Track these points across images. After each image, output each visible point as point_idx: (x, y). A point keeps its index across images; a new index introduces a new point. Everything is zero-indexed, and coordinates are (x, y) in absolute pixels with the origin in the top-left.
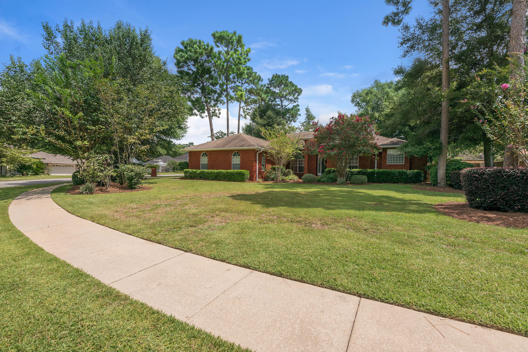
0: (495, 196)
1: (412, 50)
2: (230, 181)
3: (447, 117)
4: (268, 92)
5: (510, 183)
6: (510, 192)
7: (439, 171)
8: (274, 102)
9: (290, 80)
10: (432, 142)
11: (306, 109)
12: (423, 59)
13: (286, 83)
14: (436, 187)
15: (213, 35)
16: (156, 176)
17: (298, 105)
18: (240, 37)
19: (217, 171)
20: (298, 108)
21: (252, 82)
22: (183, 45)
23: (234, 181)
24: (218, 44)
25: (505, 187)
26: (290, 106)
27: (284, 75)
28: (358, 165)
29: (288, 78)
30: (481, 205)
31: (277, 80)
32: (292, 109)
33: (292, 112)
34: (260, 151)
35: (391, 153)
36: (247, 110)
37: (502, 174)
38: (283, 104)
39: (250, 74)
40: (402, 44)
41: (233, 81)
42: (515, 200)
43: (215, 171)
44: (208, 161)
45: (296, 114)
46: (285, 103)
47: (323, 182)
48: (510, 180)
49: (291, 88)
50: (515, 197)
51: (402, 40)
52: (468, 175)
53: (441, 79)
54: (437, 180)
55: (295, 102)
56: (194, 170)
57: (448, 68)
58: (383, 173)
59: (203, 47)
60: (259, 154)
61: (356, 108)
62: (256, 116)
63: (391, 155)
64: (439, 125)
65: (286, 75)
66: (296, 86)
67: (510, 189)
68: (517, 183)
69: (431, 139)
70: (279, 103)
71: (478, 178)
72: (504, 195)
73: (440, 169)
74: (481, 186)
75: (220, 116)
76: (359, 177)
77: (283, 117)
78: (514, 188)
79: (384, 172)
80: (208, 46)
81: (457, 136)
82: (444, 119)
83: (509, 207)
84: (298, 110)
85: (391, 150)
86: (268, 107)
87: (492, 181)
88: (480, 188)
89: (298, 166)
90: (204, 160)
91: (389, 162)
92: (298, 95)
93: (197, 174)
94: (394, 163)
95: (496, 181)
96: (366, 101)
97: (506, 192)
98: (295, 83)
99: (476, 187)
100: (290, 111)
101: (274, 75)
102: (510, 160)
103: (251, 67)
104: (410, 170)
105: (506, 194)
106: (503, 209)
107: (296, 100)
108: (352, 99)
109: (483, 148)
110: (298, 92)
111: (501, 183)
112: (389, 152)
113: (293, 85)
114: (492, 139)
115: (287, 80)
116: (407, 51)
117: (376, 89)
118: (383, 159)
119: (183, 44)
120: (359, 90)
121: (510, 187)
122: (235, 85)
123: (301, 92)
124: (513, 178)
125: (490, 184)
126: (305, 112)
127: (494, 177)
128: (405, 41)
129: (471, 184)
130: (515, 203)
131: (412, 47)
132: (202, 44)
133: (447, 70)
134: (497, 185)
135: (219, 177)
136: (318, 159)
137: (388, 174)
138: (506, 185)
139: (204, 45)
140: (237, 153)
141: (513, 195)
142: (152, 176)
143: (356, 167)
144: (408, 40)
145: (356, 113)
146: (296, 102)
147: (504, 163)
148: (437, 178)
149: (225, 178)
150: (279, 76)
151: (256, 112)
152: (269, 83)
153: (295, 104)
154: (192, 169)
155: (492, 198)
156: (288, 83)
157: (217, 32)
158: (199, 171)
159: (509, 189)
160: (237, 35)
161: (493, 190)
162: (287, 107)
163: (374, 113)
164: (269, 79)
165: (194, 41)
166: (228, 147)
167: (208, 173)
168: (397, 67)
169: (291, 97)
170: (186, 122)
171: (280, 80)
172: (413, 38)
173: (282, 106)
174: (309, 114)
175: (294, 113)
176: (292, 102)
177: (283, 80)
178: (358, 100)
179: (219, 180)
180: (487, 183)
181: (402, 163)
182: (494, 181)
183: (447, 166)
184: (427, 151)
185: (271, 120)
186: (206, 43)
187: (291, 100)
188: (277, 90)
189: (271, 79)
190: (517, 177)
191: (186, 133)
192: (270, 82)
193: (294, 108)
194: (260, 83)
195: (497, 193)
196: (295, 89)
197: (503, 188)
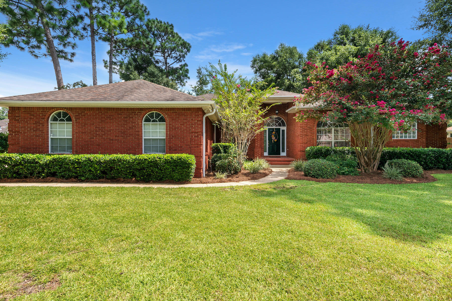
17: (186, 65)
38: (167, 62)
43: (101, 157)
44: (75, 133)
55: (181, 61)
56: (30, 156)
75: (72, 59)
90: (60, 130)
91: (394, 136)
93: (40, 166)
94: (401, 137)
110: (186, 48)
120: (259, 54)
140: (157, 114)
146: (183, 61)
151: (131, 65)
153: (183, 63)
154: (21, 153)
158: (46, 158)
167: (79, 163)
181: (414, 137)
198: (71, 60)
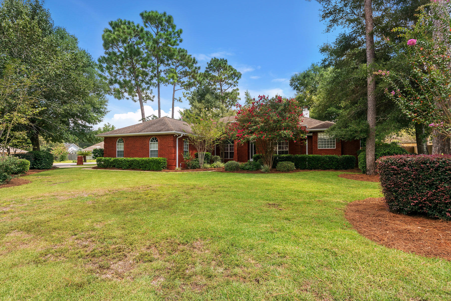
0: (420, 196)
1: (335, 25)
2: (145, 170)
3: (374, 96)
4: (207, 75)
5: (438, 179)
6: (439, 192)
7: (367, 156)
8: (215, 86)
9: (229, 63)
10: (358, 124)
11: (246, 93)
12: (347, 34)
13: (224, 66)
14: (365, 175)
15: (142, 15)
16: (83, 164)
17: (238, 89)
18: (170, 18)
19: (132, 159)
20: (238, 92)
21: (186, 64)
22: (111, 26)
23: (149, 170)
24: (147, 24)
25: (433, 184)
26: (230, 90)
27: (223, 59)
28: (288, 150)
29: (226, 62)
30: (403, 209)
31: (216, 63)
32: (232, 93)
33: (231, 96)
34: (179, 136)
35: (322, 137)
36: (187, 94)
37: (427, 166)
38: (223, 88)
39: (183, 57)
40: (324, 17)
41: (168, 64)
42: (447, 204)
43: (129, 159)
44: (125, 148)
45: (236, 98)
46: (225, 87)
47: (247, 170)
48: (438, 174)
49: (230, 72)
50: (447, 198)
51: (323, 13)
52: (385, 166)
53: (366, 55)
54: (366, 167)
55: (235, 86)
56: (107, 158)
57: (372, 42)
58: (313, 159)
59: (133, 28)
60: (179, 139)
61: (295, 92)
62: (195, 100)
63: (321, 139)
64: (366, 105)
65: (225, 59)
66: (236, 70)
67: (439, 187)
68: (448, 179)
69: (358, 121)
70: (219, 87)
71: (397, 171)
72: (432, 196)
73: (368, 155)
74: (401, 183)
75: (153, 99)
76: (285, 163)
77: (223, 102)
78: (445, 186)
79: (313, 157)
80: (138, 27)
81: (385, 117)
82: (370, 98)
83: (440, 212)
84: (237, 94)
85: (322, 134)
86: (207, 91)
87: (414, 175)
88: (400, 184)
89: (229, 151)
90: (120, 147)
91: (320, 146)
92: (238, 79)
94: (325, 147)
95: (419, 175)
96: (304, 84)
97: (434, 192)
98: (234, 67)
99: (395, 184)
100: (229, 95)
101: (212, 59)
102: (440, 145)
103: (185, 49)
104: (342, 155)
105: (434, 195)
106: (431, 214)
107: (235, 84)
108: (291, 83)
109: (414, 130)
110: (237, 76)
111: (427, 178)
112: (320, 136)
113: (232, 69)
114: (409, 116)
115: (225, 64)
116: (330, 26)
117: (313, 72)
118: (313, 143)
119: (111, 24)
120: (297, 74)
121: (439, 184)
122: (169, 68)
123: (240, 76)
124: (442, 172)
125: (413, 179)
126: (245, 96)
127: (417, 170)
128: (327, 14)
129: (388, 179)
130: (446, 207)
131: (334, 21)
132: (131, 24)
133: (371, 43)
134: (422, 181)
135: (133, 166)
136: (250, 144)
137: (318, 159)
138: (434, 181)
139: (134, 26)
140: (155, 138)
141: (444, 196)
142: (78, 164)
143: (286, 152)
144: (331, 13)
145: (294, 97)
147: (433, 148)
148: (366, 165)
149: (140, 167)
150: (218, 60)
151: (195, 96)
152: (207, 67)
153: (235, 88)
155: (416, 199)
156: (226, 67)
157: (146, 12)
158: (112, 159)
159: (437, 188)
160: (167, 16)
161: (417, 187)
162: (227, 91)
163: (312, 97)
164: (208, 63)
165: (123, 22)
166: (144, 132)
168: (323, 45)
169: (230, 81)
170: (107, 105)
171: (218, 63)
172: (335, 11)
173: (221, 90)
174: (248, 97)
175: (233, 97)
176: (232, 86)
177: (221, 64)
178: (296, 84)
179: (133, 169)
180: (409, 178)
181: (334, 147)
182: (418, 176)
183: (376, 151)
184: (353, 133)
185: (209, 104)
186: (136, 24)
187: (231, 84)
188: (216, 74)
189: (209, 63)
190: (448, 170)
191: (103, 117)
192: (209, 66)
193: (233, 92)
194: (195, 65)
195: (422, 192)
196: (234, 73)
197: (431, 185)
198: (153, 101)
